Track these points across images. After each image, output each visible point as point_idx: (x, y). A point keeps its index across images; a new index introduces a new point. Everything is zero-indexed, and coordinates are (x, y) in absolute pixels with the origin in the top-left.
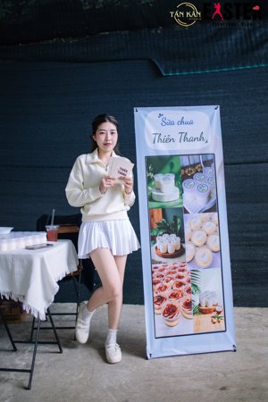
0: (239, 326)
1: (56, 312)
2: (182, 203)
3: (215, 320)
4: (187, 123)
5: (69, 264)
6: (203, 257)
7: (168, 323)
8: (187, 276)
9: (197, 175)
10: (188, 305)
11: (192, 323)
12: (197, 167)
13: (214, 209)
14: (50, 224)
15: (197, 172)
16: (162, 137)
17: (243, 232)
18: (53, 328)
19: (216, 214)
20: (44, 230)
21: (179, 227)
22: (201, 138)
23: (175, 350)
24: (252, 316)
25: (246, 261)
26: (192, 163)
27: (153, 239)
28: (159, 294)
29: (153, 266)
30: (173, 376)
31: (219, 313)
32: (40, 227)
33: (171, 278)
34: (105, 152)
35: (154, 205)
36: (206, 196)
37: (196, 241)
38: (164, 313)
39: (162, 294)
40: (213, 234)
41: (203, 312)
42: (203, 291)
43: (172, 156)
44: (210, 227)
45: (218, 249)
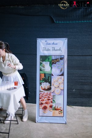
2: (51, 72)
3: (60, 113)
4: (55, 44)
6: (58, 91)
7: (44, 112)
8: (51, 97)
9: (57, 63)
10: (51, 107)
11: (52, 113)
15: (57, 61)
16: (46, 49)
17: (80, 80)
19: (63, 77)
21: (50, 80)
22: (60, 50)
23: (45, 121)
25: (80, 90)
26: (56, 58)
27: (41, 84)
29: (40, 92)
31: (61, 110)
33: (46, 97)
35: (42, 72)
36: (60, 70)
37: (55, 86)
38: (43, 108)
39: (42, 102)
40: (61, 84)
41: (56, 109)
42: (56, 103)
43: (49, 56)
44: (61, 81)
45: (63, 89)
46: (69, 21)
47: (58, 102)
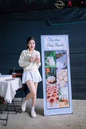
0: (74, 106)
1: (15, 101)
2: (56, 66)
3: (66, 104)
4: (58, 40)
5: (19, 85)
6: (62, 83)
7: (51, 105)
8: (57, 89)
10: (57, 99)
11: (58, 105)
12: (61, 55)
13: (66, 68)
14: (13, 72)
15: (61, 56)
16: (50, 45)
17: (75, 75)
18: (14, 106)
19: (67, 70)
20: (11, 74)
21: (55, 74)
22: (62, 45)
23: (53, 113)
24: (78, 102)
25: (76, 85)
26: (59, 53)
27: (46, 77)
28: (48, 95)
29: (47, 86)
30: (52, 121)
31: (67, 101)
32: (10, 73)
33: (52, 90)
35: (47, 66)
37: (60, 78)
38: (50, 101)
39: (49, 95)
40: (66, 76)
41: (62, 101)
42: (62, 94)
43: (53, 51)
44: (65, 74)
45: (67, 81)
46: (63, 23)
47: (63, 94)
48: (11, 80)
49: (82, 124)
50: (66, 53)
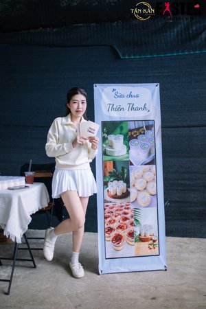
0: (171, 251)
1: (34, 236)
2: (128, 157)
3: (151, 247)
4: (134, 96)
6: (144, 199)
7: (116, 248)
8: (130, 213)
9: (141, 136)
10: (131, 234)
11: (133, 248)
12: (140, 131)
13: (153, 162)
14: (27, 171)
15: (141, 134)
16: (115, 107)
18: (29, 249)
19: (154, 166)
20: (23, 175)
21: (126, 175)
22: (145, 108)
23: (120, 269)
24: (182, 244)
25: (181, 202)
26: (137, 127)
28: (109, 226)
29: (106, 204)
30: (117, 288)
31: (154, 241)
33: (119, 214)
34: (77, 117)
35: (107, 158)
36: (147, 153)
37: (138, 186)
38: (113, 240)
39: (112, 226)
41: (142, 240)
42: (142, 224)
43: (121, 122)
44: (150, 176)
45: (155, 193)
47: (146, 223)
48: (21, 188)
49: (186, 296)
50: (153, 126)
